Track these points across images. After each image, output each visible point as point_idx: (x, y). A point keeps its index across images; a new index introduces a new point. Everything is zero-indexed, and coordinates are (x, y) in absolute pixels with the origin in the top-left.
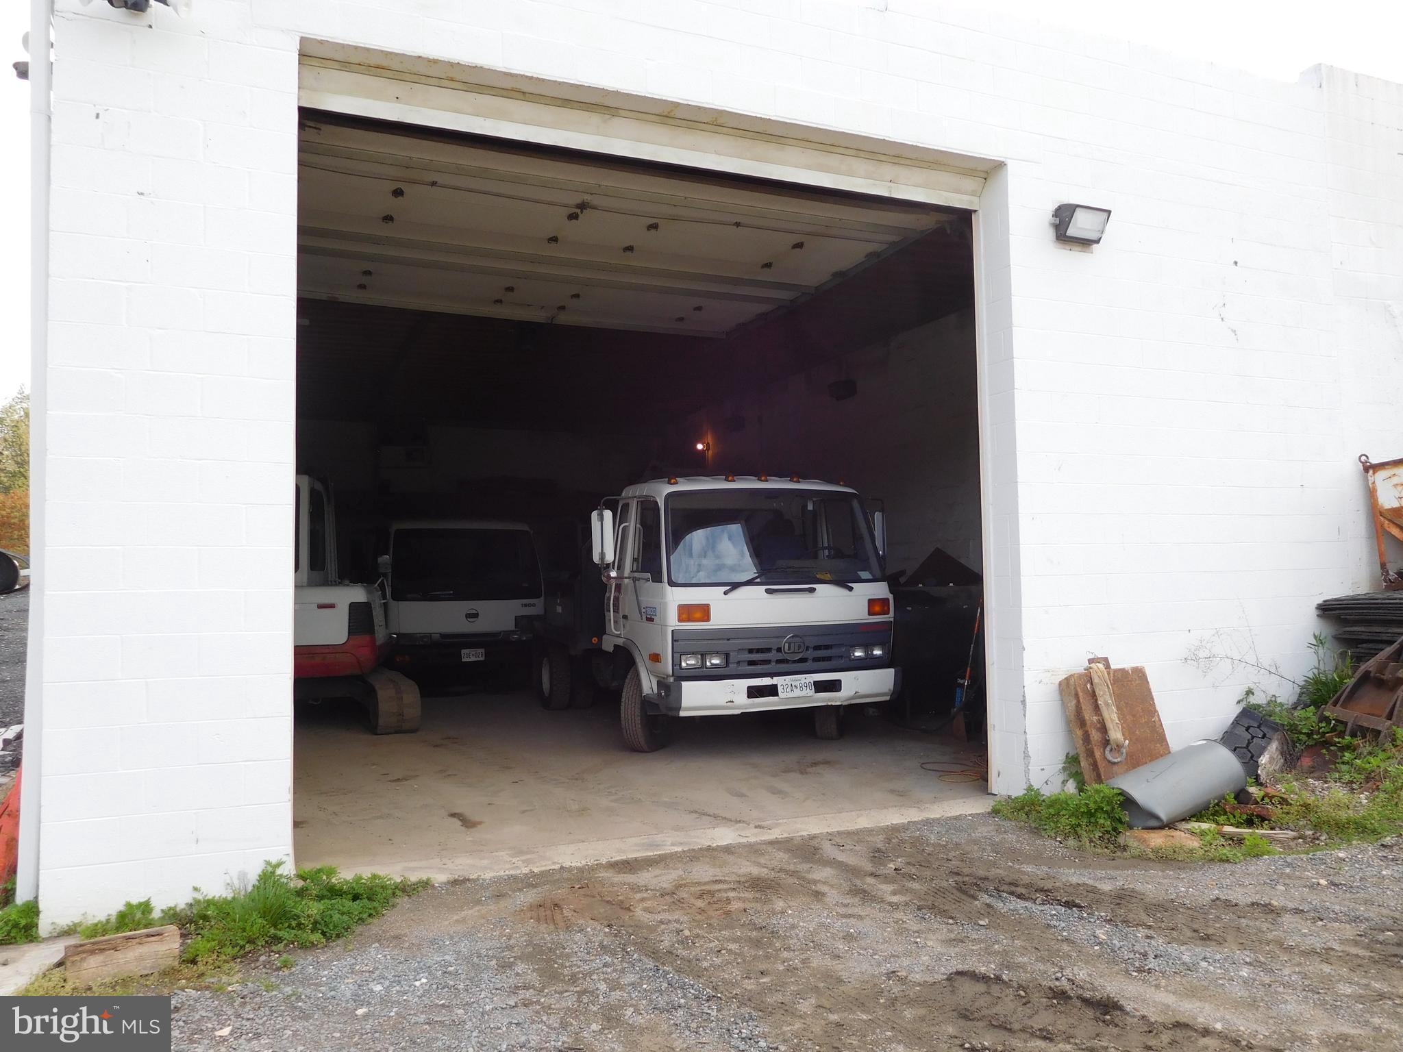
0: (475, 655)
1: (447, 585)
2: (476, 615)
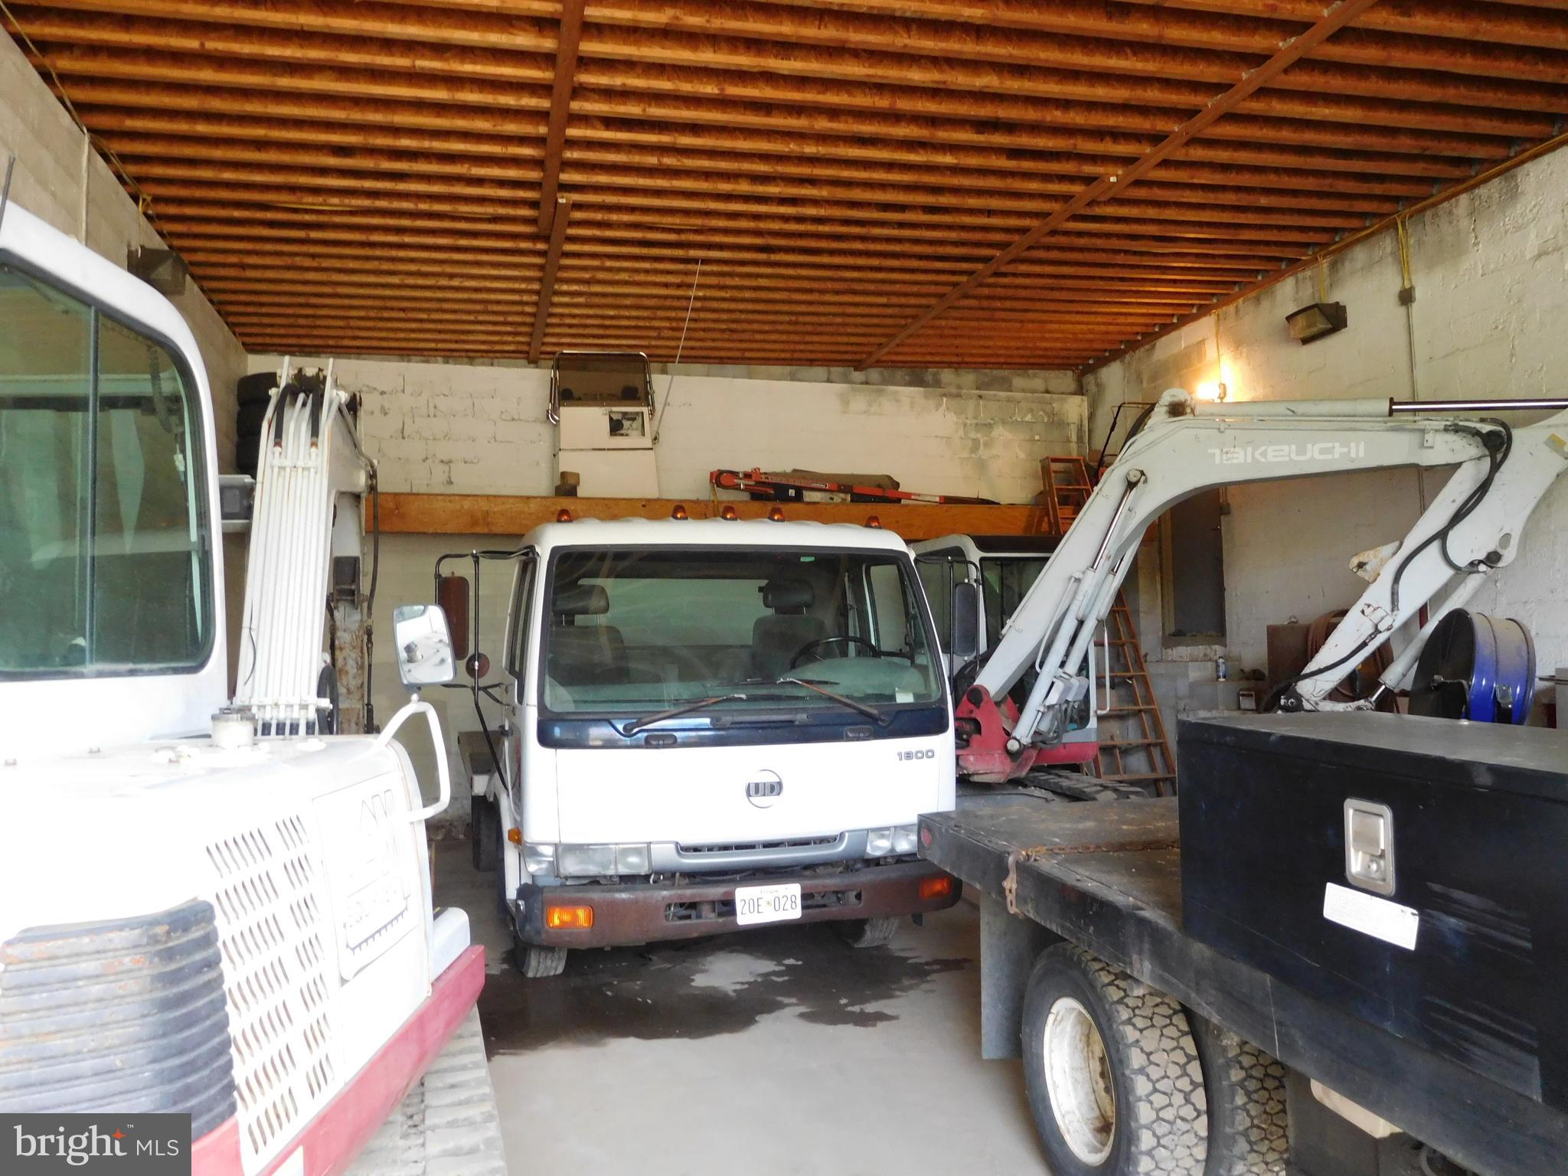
0: (775, 904)
1: (688, 701)
2: (775, 788)
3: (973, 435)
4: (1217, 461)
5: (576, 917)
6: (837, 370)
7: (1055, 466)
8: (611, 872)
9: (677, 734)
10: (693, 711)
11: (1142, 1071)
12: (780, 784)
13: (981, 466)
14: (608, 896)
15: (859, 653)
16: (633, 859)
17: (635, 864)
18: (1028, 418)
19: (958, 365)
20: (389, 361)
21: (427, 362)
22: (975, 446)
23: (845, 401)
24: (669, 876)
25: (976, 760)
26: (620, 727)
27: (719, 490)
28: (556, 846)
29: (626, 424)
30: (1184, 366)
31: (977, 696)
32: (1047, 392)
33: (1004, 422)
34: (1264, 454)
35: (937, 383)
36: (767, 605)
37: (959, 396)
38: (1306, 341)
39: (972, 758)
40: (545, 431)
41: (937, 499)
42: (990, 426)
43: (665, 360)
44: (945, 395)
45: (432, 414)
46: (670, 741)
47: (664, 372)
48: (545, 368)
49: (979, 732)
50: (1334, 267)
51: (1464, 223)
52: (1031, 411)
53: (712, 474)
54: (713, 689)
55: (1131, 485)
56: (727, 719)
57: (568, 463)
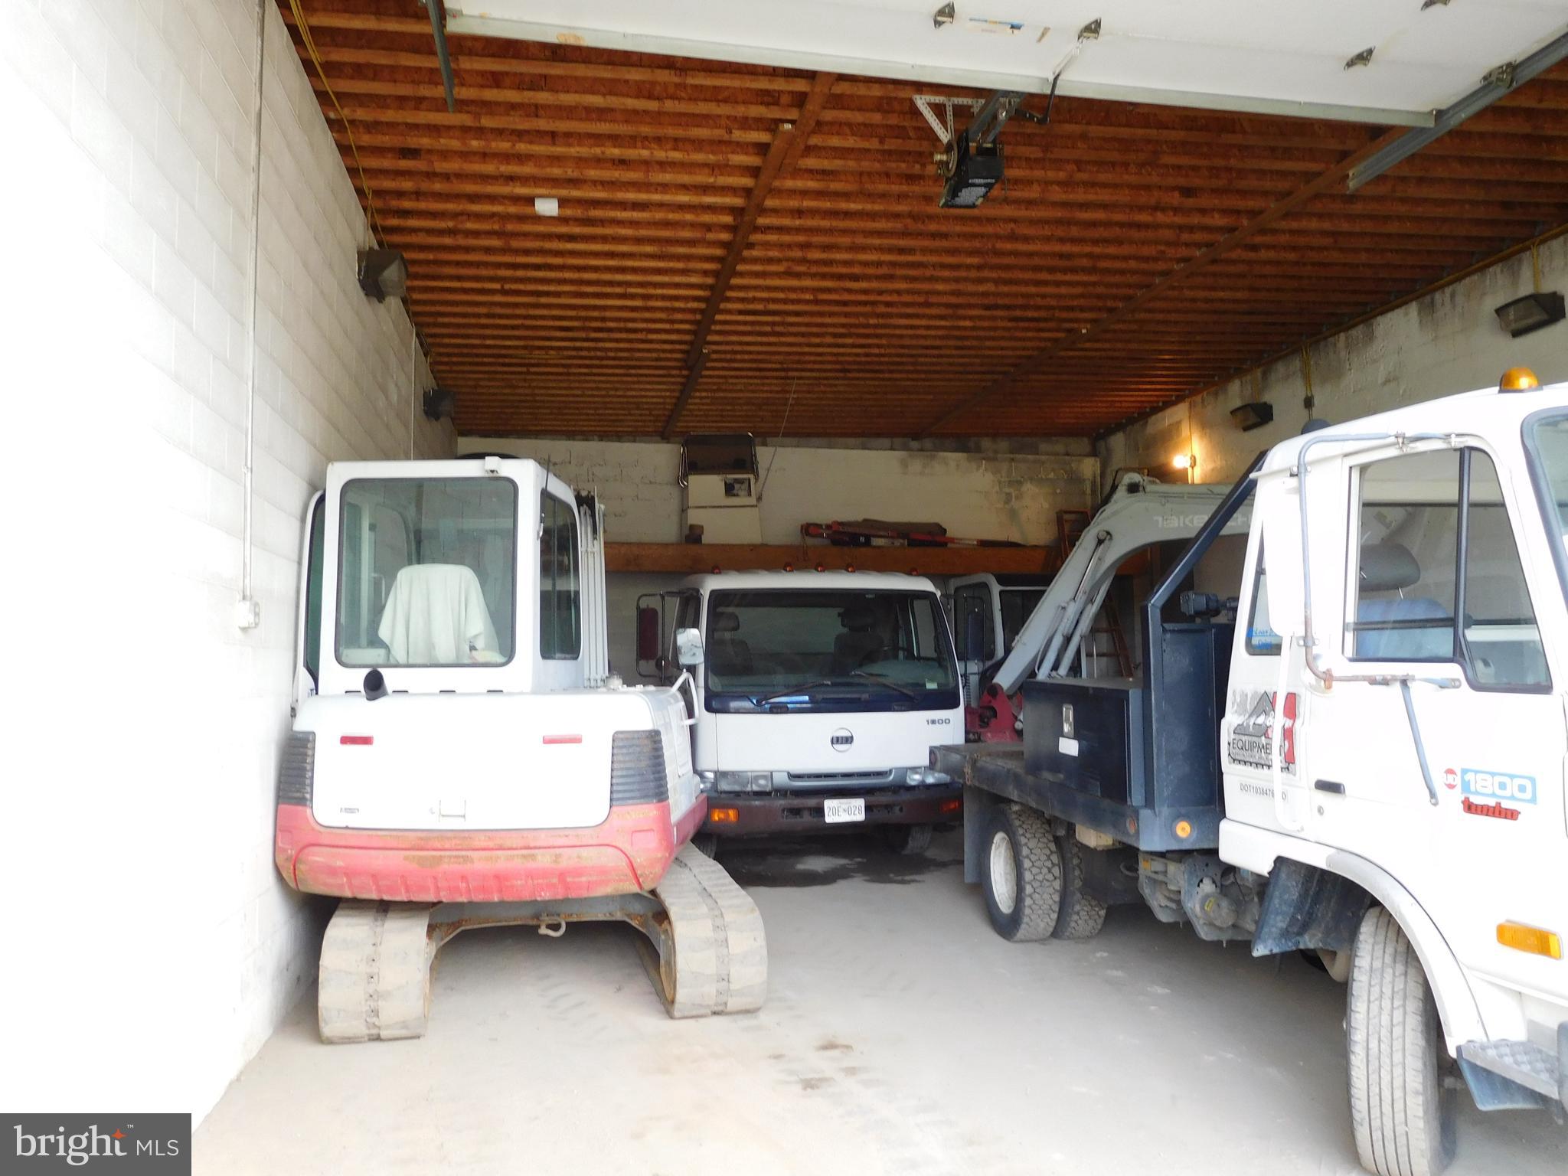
0: (849, 811)
1: (796, 686)
2: (848, 740)
3: (1007, 490)
4: (1160, 525)
5: (728, 815)
6: (898, 441)
7: (1066, 517)
8: (749, 789)
9: (789, 706)
10: (799, 691)
11: (1027, 857)
12: (852, 737)
13: (1013, 514)
14: (747, 803)
15: (906, 658)
16: (762, 782)
17: (763, 784)
18: (1052, 475)
19: (995, 436)
20: (559, 440)
21: (587, 440)
22: (1008, 499)
23: (904, 464)
24: (782, 792)
25: (993, 737)
26: (755, 701)
27: (807, 538)
28: (716, 773)
29: (737, 486)
30: (1167, 439)
31: (994, 691)
32: (1067, 454)
33: (1031, 479)
34: (1192, 521)
35: (978, 449)
36: (843, 625)
37: (995, 459)
38: (1246, 429)
39: (989, 735)
40: (675, 492)
41: (975, 543)
42: (1020, 483)
43: (766, 436)
44: (984, 459)
45: (590, 479)
46: (783, 710)
47: (765, 444)
48: (674, 443)
49: (996, 716)
50: (1265, 375)
51: (1343, 354)
52: (1053, 470)
53: (802, 526)
54: (811, 678)
55: (1100, 542)
56: (820, 697)
57: (694, 517)
